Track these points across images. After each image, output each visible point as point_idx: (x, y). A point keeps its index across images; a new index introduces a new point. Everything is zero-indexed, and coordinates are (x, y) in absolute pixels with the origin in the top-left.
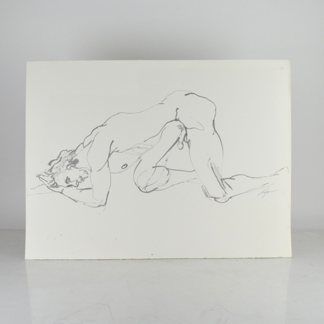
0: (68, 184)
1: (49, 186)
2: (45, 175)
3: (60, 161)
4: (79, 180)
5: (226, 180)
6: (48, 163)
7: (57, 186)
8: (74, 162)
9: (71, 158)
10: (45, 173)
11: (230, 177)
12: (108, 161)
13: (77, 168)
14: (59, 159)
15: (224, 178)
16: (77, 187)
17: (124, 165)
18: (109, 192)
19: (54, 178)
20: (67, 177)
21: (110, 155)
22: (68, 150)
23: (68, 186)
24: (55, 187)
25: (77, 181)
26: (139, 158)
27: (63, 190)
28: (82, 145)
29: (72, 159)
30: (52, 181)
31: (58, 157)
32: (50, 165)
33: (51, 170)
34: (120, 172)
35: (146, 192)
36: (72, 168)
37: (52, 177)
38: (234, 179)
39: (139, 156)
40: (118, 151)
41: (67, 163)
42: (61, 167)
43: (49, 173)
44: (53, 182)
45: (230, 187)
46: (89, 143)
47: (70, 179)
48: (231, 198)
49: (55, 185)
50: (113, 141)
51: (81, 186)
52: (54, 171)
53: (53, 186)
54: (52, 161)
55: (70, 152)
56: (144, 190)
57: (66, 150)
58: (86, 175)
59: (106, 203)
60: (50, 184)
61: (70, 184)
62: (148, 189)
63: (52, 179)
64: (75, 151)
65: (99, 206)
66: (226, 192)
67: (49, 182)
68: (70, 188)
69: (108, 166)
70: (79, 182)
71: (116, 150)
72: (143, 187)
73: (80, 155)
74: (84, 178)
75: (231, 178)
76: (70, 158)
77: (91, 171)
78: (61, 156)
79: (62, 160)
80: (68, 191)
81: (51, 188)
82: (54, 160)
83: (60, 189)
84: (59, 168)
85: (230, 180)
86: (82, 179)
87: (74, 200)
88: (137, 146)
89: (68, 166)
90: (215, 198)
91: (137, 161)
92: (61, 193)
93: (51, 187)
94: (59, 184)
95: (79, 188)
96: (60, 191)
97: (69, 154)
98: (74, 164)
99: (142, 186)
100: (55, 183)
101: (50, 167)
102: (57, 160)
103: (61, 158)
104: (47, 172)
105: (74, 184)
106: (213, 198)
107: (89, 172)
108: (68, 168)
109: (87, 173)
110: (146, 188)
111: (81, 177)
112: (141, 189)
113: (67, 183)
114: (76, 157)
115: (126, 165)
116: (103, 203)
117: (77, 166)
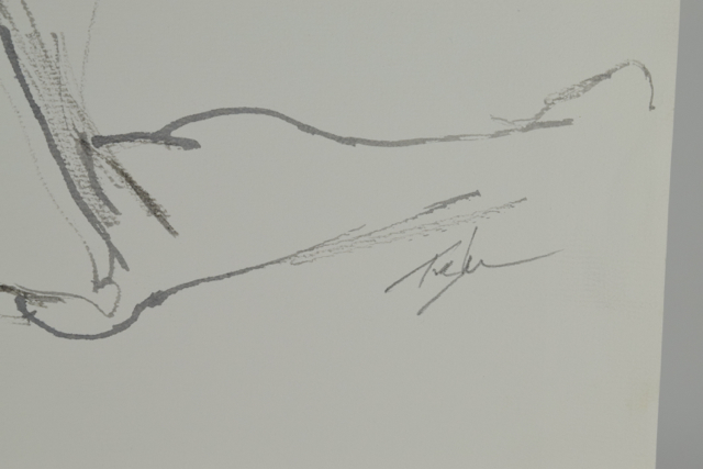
5: (125, 154)
11: (152, 129)
15: (105, 133)
38: (191, 144)
45: (154, 209)
48: (156, 299)
66: (114, 253)
75: (163, 137)
85: (160, 148)
90: (22, 298)
106: (11, 297)
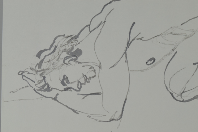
0: (66, 87)
1: (36, 88)
2: (31, 71)
3: (54, 51)
4: (82, 81)
6: (36, 54)
7: (49, 89)
8: (75, 54)
9: (70, 47)
10: (31, 69)
12: (125, 52)
13: (79, 63)
14: (53, 49)
16: (79, 90)
17: (150, 60)
18: (126, 100)
19: (44, 77)
20: (65, 76)
21: (129, 44)
22: (66, 36)
23: (66, 89)
24: (45, 90)
25: (79, 82)
26: (173, 50)
27: (58, 94)
28: (87, 28)
29: (72, 48)
30: (41, 81)
31: (52, 46)
32: (39, 57)
33: (40, 65)
34: (143, 70)
35: (183, 101)
36: (71, 62)
37: (41, 75)
39: (172, 47)
40: (141, 39)
41: (65, 55)
42: (55, 60)
43: (37, 68)
44: (43, 83)
46: (99, 26)
47: (69, 79)
49: (46, 87)
50: (134, 23)
51: (86, 89)
52: (44, 66)
53: (42, 89)
54: (42, 52)
55: (70, 38)
56: (179, 98)
57: (64, 35)
58: (93, 74)
59: (121, 116)
60: (39, 86)
61: (68, 86)
62: (186, 96)
63: (42, 78)
64: (76, 37)
65: (110, 121)
67: (36, 83)
68: (69, 91)
69: (126, 61)
70: (81, 84)
71: (139, 37)
72: (179, 93)
73: (84, 44)
74: (90, 78)
76: (68, 47)
77: (100, 67)
78: (55, 44)
79: (57, 50)
80: (64, 97)
81: (40, 92)
82: (45, 50)
83: (52, 94)
84: (52, 62)
86: (87, 79)
87: (74, 110)
88: (171, 31)
89: (65, 59)
91: (169, 54)
92: (55, 99)
93: (40, 90)
94: (52, 85)
95: (82, 92)
96: (54, 96)
97: (68, 42)
98: (74, 56)
99: (177, 91)
100: (46, 84)
101: (39, 60)
102: (50, 49)
103: (56, 47)
104: (34, 67)
105: (74, 86)
107: (97, 68)
108: (66, 61)
109: (95, 70)
110: (183, 94)
111: (84, 76)
112: (175, 95)
113: (64, 84)
114: (79, 47)
115: (153, 60)
116: (117, 116)
117: (80, 59)
